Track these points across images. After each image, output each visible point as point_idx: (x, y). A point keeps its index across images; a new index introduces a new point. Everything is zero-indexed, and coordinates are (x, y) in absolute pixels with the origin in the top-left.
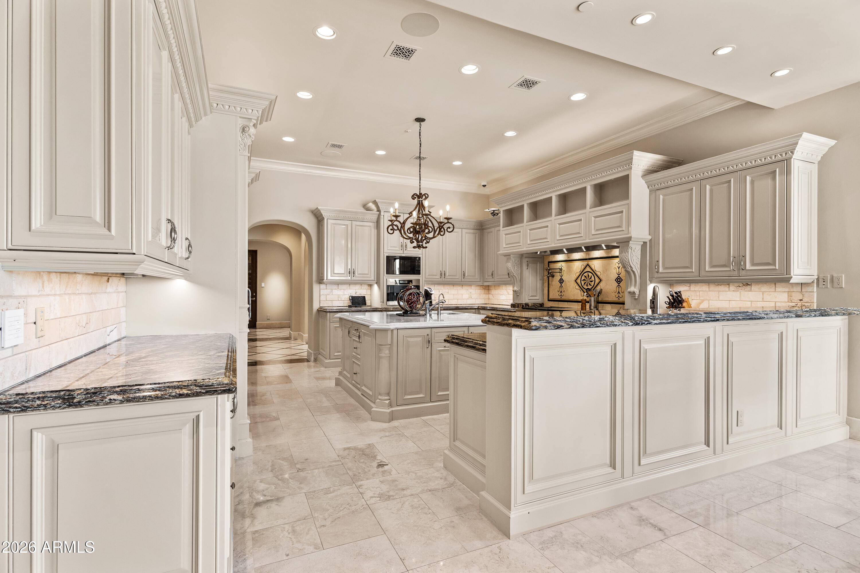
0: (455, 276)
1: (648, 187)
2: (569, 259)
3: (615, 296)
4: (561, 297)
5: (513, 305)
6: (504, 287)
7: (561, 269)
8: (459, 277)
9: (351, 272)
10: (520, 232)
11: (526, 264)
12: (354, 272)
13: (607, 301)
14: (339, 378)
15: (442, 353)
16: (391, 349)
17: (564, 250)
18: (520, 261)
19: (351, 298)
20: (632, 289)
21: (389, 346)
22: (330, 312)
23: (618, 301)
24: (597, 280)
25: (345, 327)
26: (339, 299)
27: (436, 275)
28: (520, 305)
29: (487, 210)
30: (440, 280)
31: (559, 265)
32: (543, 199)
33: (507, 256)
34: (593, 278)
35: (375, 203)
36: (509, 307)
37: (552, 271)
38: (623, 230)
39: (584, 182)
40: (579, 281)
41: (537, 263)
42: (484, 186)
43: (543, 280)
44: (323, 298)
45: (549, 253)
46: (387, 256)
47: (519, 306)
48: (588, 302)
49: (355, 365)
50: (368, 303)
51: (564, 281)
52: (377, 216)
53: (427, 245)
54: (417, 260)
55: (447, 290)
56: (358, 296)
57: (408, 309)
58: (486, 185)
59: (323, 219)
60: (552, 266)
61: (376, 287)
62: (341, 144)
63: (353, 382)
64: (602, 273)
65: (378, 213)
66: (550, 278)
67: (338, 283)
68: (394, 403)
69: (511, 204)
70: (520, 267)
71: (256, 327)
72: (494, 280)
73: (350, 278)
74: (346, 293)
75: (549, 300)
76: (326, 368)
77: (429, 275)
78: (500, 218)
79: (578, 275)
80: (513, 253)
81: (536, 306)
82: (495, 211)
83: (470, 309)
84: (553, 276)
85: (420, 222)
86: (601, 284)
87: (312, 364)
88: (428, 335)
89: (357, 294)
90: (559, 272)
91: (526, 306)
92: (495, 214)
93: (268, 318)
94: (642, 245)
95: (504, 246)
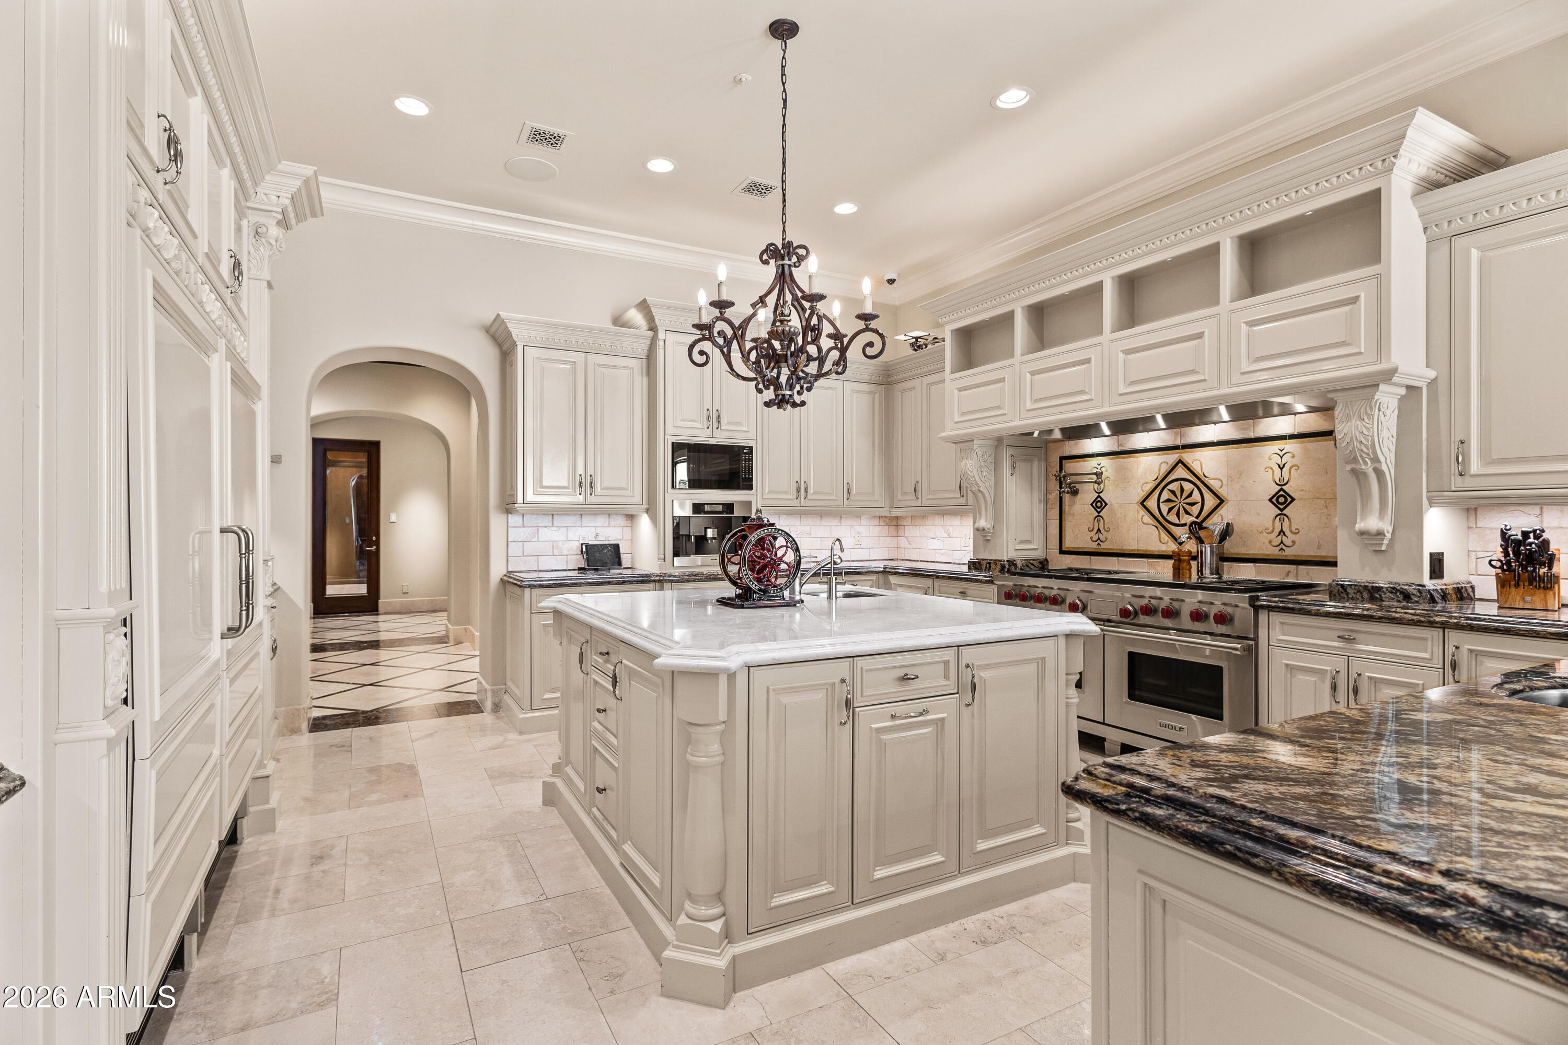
0: (829, 493)
1: (1425, 229)
2: (1121, 449)
3: (1270, 542)
4: (1099, 544)
5: (974, 563)
6: (938, 520)
7: (1099, 475)
8: (837, 496)
9: (586, 484)
10: (1002, 380)
11: (1009, 462)
12: (591, 483)
13: (1244, 554)
14: (554, 784)
15: (885, 737)
16: (726, 738)
17: (1104, 426)
18: (993, 455)
19: (584, 550)
20: (1372, 523)
21: (723, 727)
22: (530, 586)
23: (1279, 555)
24: (1210, 502)
25: (570, 638)
26: (556, 552)
27: (786, 492)
28: (996, 565)
29: (902, 337)
30: (795, 503)
31: (1091, 465)
32: (1071, 293)
33: (964, 443)
34: (1196, 496)
35: (644, 307)
36: (965, 569)
37: (1074, 480)
38: (1360, 353)
39: (1213, 230)
40: (1152, 503)
41: (1032, 461)
42: (891, 282)
43: (1046, 501)
44: (514, 549)
45: (1057, 435)
46: (673, 443)
47: (993, 566)
48: (1194, 558)
49: (599, 761)
50: (626, 560)
51: (1106, 504)
52: (649, 342)
53: (806, 396)
54: (746, 453)
55: (807, 529)
56: (601, 543)
57: (755, 586)
58: (894, 280)
59: (514, 344)
60: (1070, 467)
61: (645, 521)
62: (557, 130)
63: (595, 810)
64: (1225, 482)
65: (652, 333)
66: (1067, 498)
67: (553, 512)
68: (738, 926)
69: (977, 313)
70: (993, 469)
71: (377, 610)
72: (918, 503)
73: (581, 497)
74: (571, 536)
75: (1062, 552)
76: (521, 733)
77: (770, 492)
78: (944, 350)
79: (1149, 488)
80: (981, 436)
81: (1032, 567)
82: (919, 340)
83: (867, 573)
84: (1075, 493)
85: (787, 329)
86: (1223, 511)
87: (486, 718)
88: (843, 681)
89: (599, 538)
90: (1095, 482)
91: (1009, 566)
92: (919, 347)
93: (405, 590)
94: (1402, 396)
95: (957, 418)
